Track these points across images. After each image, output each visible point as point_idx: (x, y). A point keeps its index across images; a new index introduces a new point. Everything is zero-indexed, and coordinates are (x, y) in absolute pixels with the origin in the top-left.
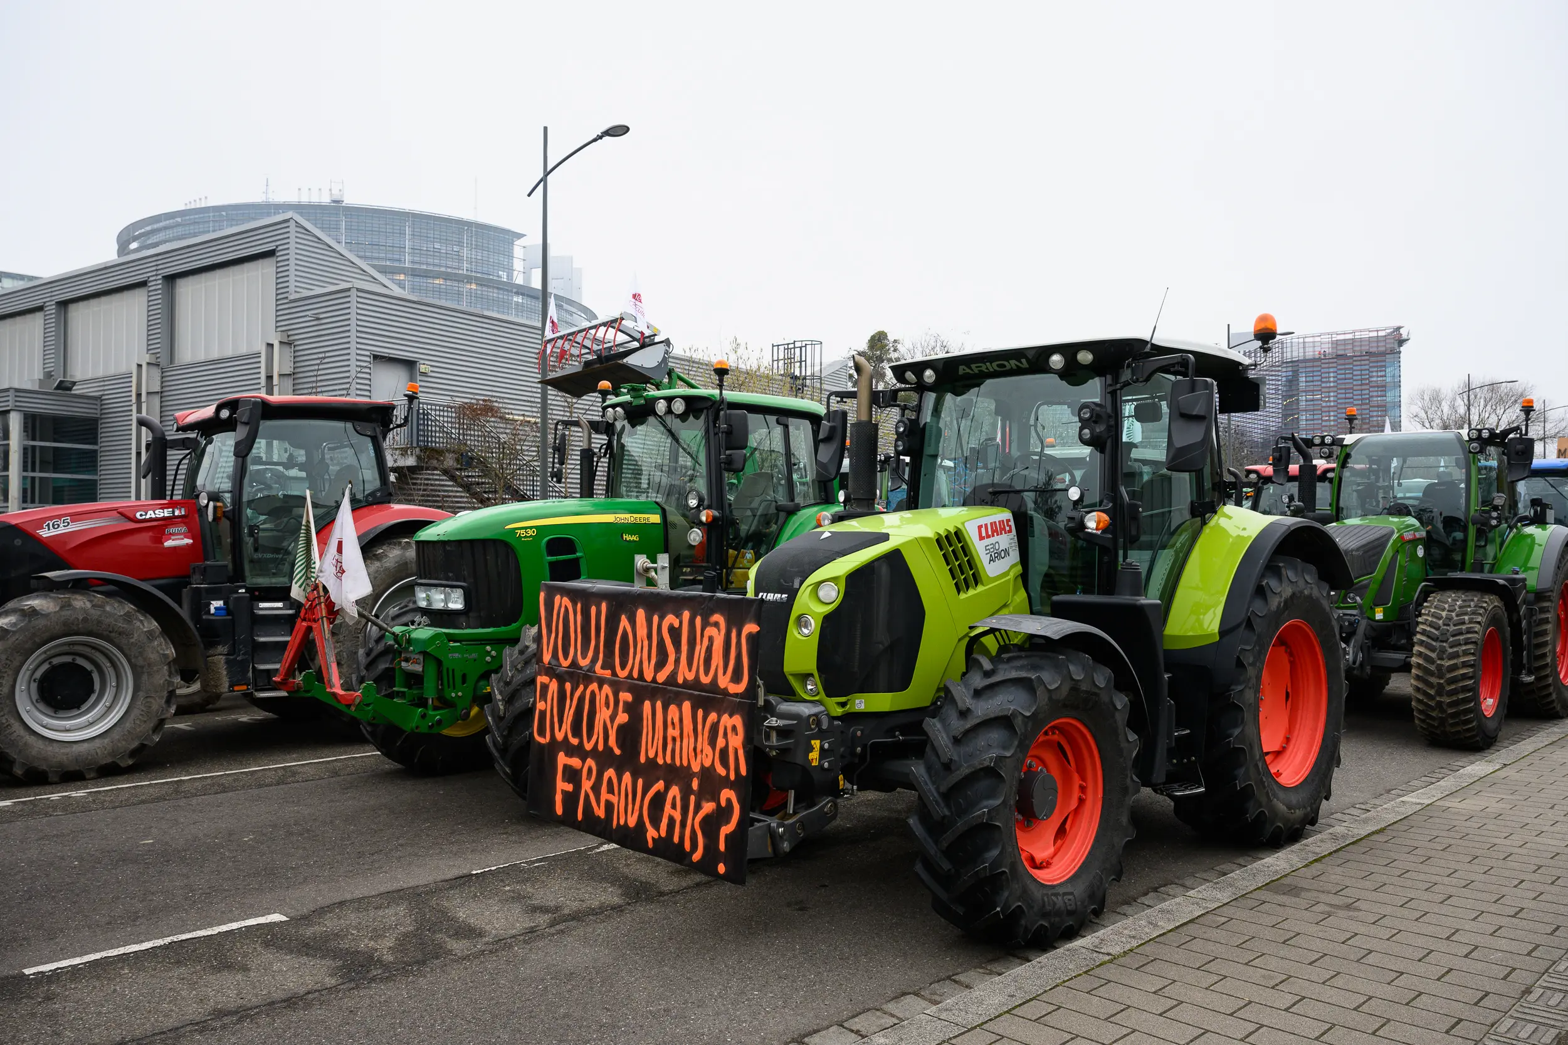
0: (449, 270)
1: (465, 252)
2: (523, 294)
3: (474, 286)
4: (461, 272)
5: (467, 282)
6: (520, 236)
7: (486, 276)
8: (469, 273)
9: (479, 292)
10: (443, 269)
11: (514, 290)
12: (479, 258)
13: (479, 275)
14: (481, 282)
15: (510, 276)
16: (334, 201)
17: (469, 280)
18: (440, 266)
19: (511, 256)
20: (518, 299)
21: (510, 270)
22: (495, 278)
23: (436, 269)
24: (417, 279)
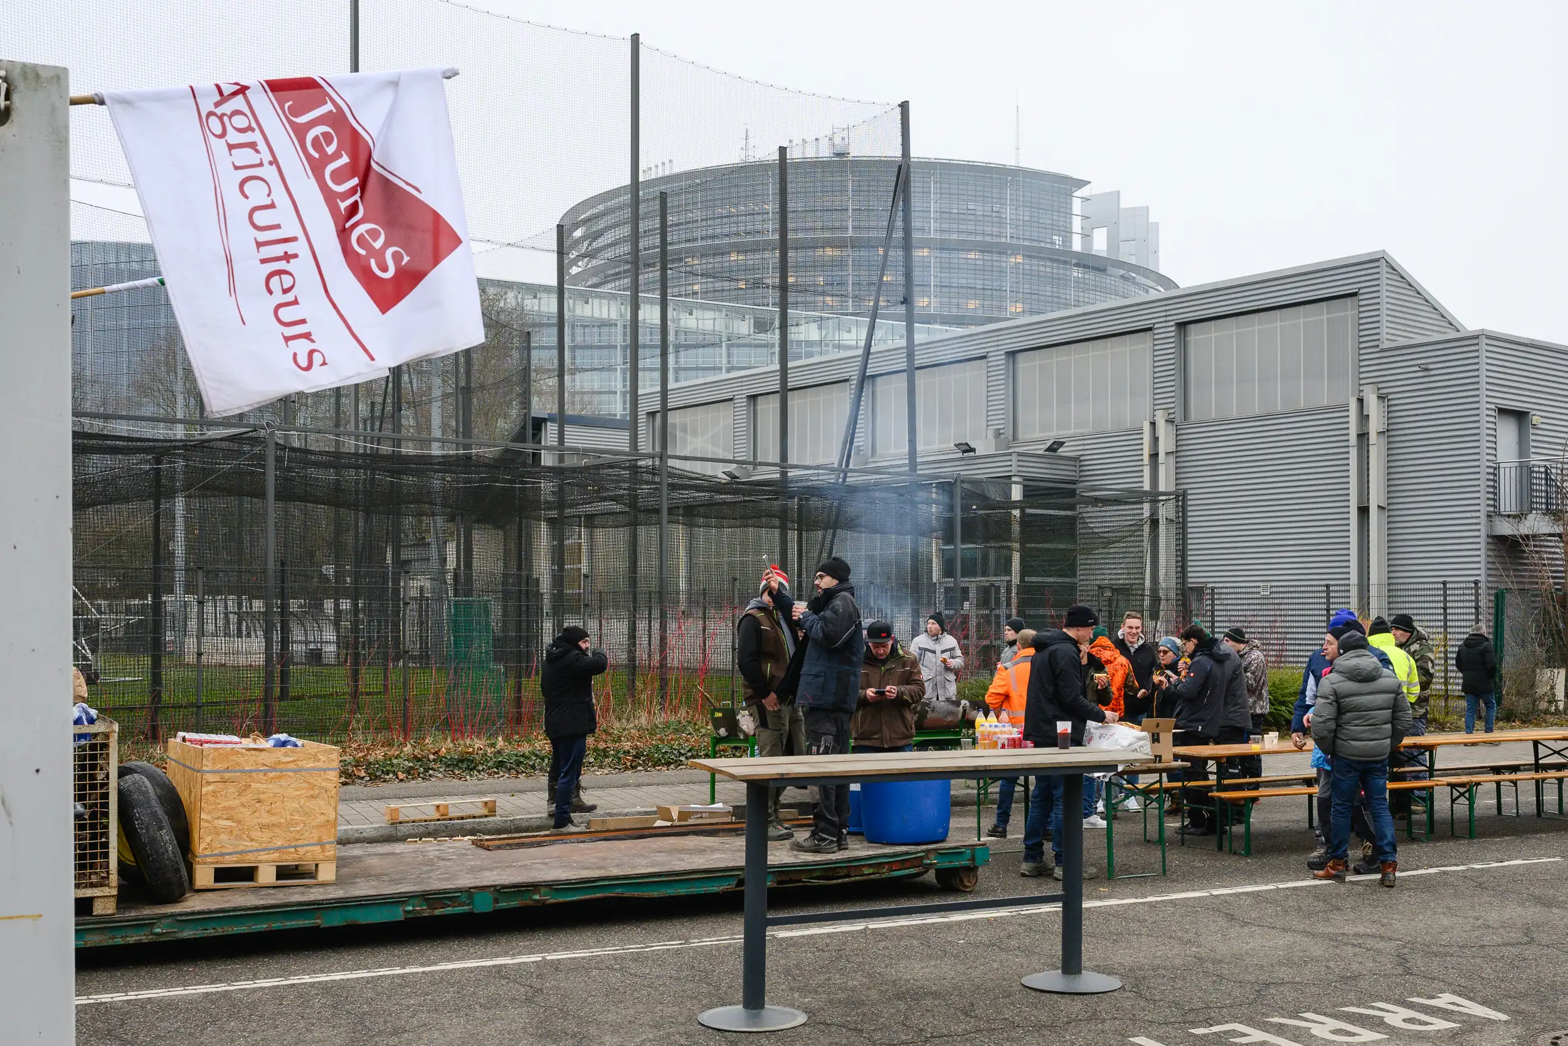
0: (988, 239)
1: (1008, 213)
2: (1085, 266)
3: (1020, 259)
4: (1003, 240)
5: (1012, 254)
6: (1082, 183)
7: (1035, 244)
8: (1014, 242)
9: (1027, 267)
10: (979, 238)
11: (1074, 261)
12: (1027, 218)
13: (1027, 243)
14: (1031, 253)
15: (1067, 240)
16: (838, 155)
17: (1014, 250)
18: (976, 234)
19: (1069, 214)
20: (1076, 273)
21: (1067, 233)
22: (1048, 246)
23: (972, 238)
24: (945, 255)
